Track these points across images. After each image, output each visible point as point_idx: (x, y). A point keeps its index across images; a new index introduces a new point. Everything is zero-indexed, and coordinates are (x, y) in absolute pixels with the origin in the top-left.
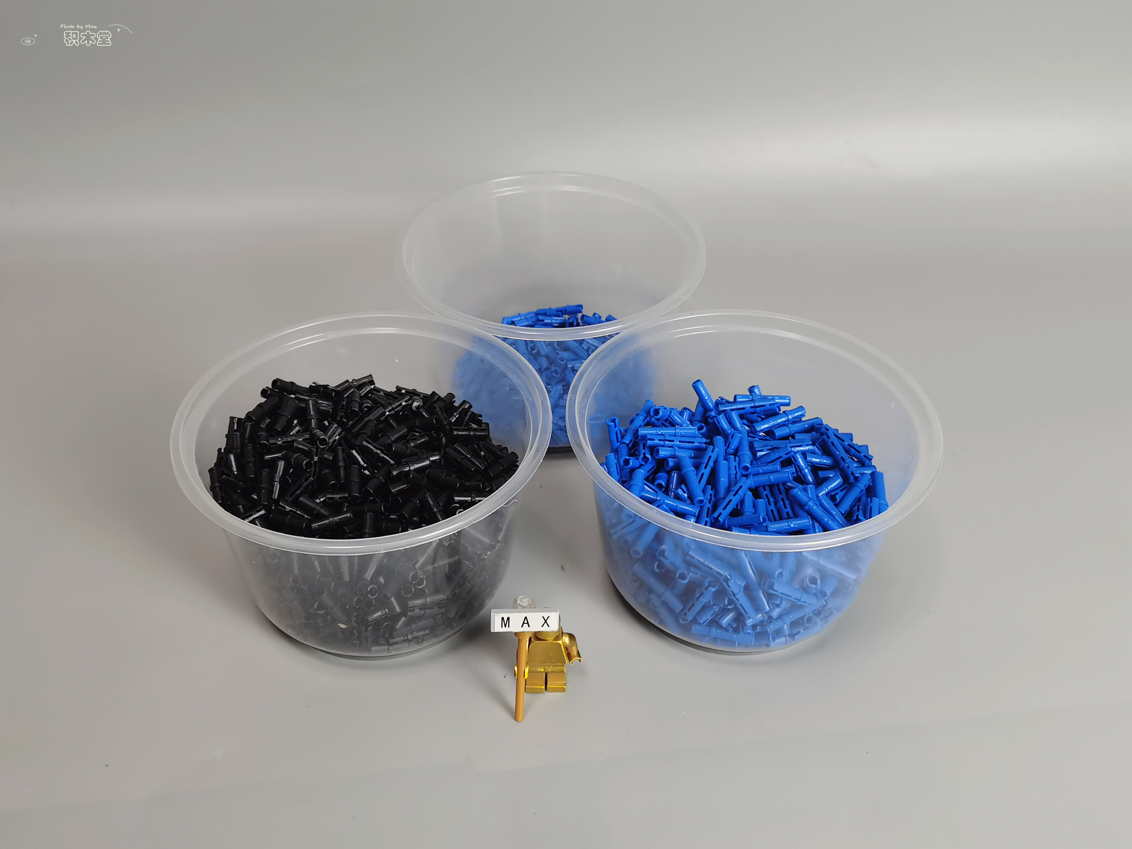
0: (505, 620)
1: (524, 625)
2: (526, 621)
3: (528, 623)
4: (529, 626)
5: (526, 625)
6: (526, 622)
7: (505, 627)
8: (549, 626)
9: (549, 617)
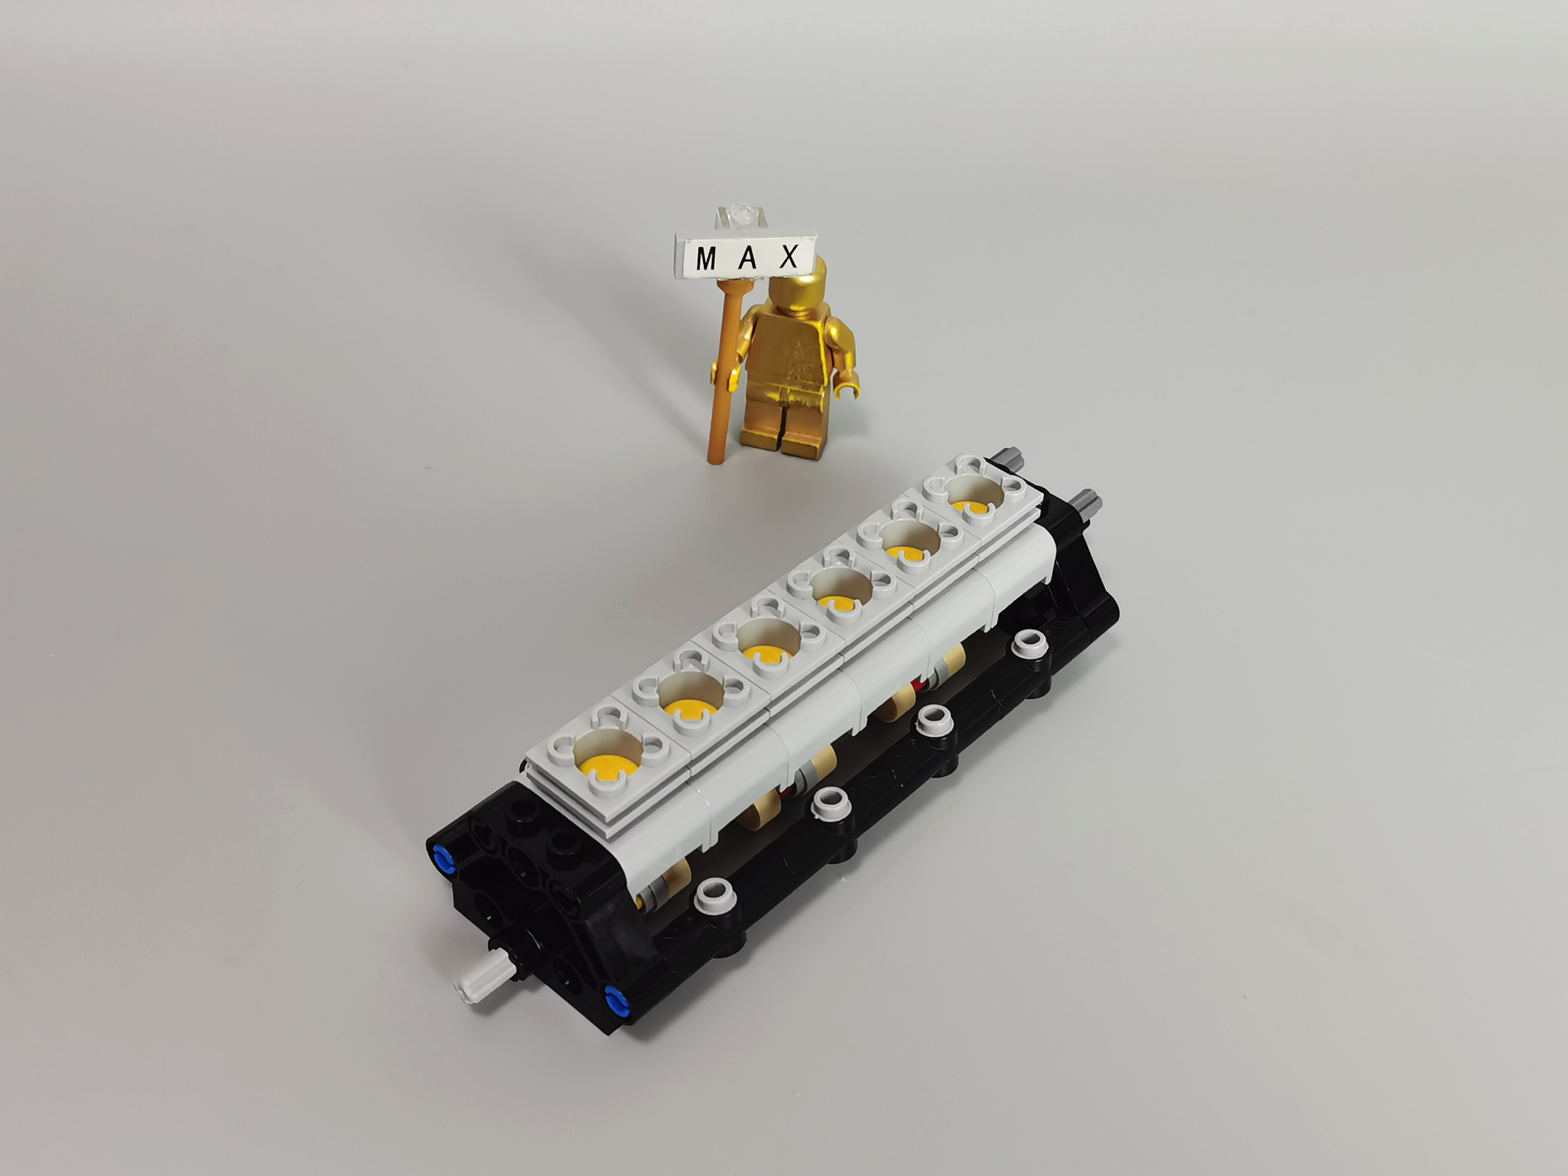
0: (707, 252)
1: (745, 263)
2: (749, 256)
3: (752, 260)
4: (754, 267)
5: (748, 265)
7: (705, 268)
8: (794, 266)
9: (796, 246)
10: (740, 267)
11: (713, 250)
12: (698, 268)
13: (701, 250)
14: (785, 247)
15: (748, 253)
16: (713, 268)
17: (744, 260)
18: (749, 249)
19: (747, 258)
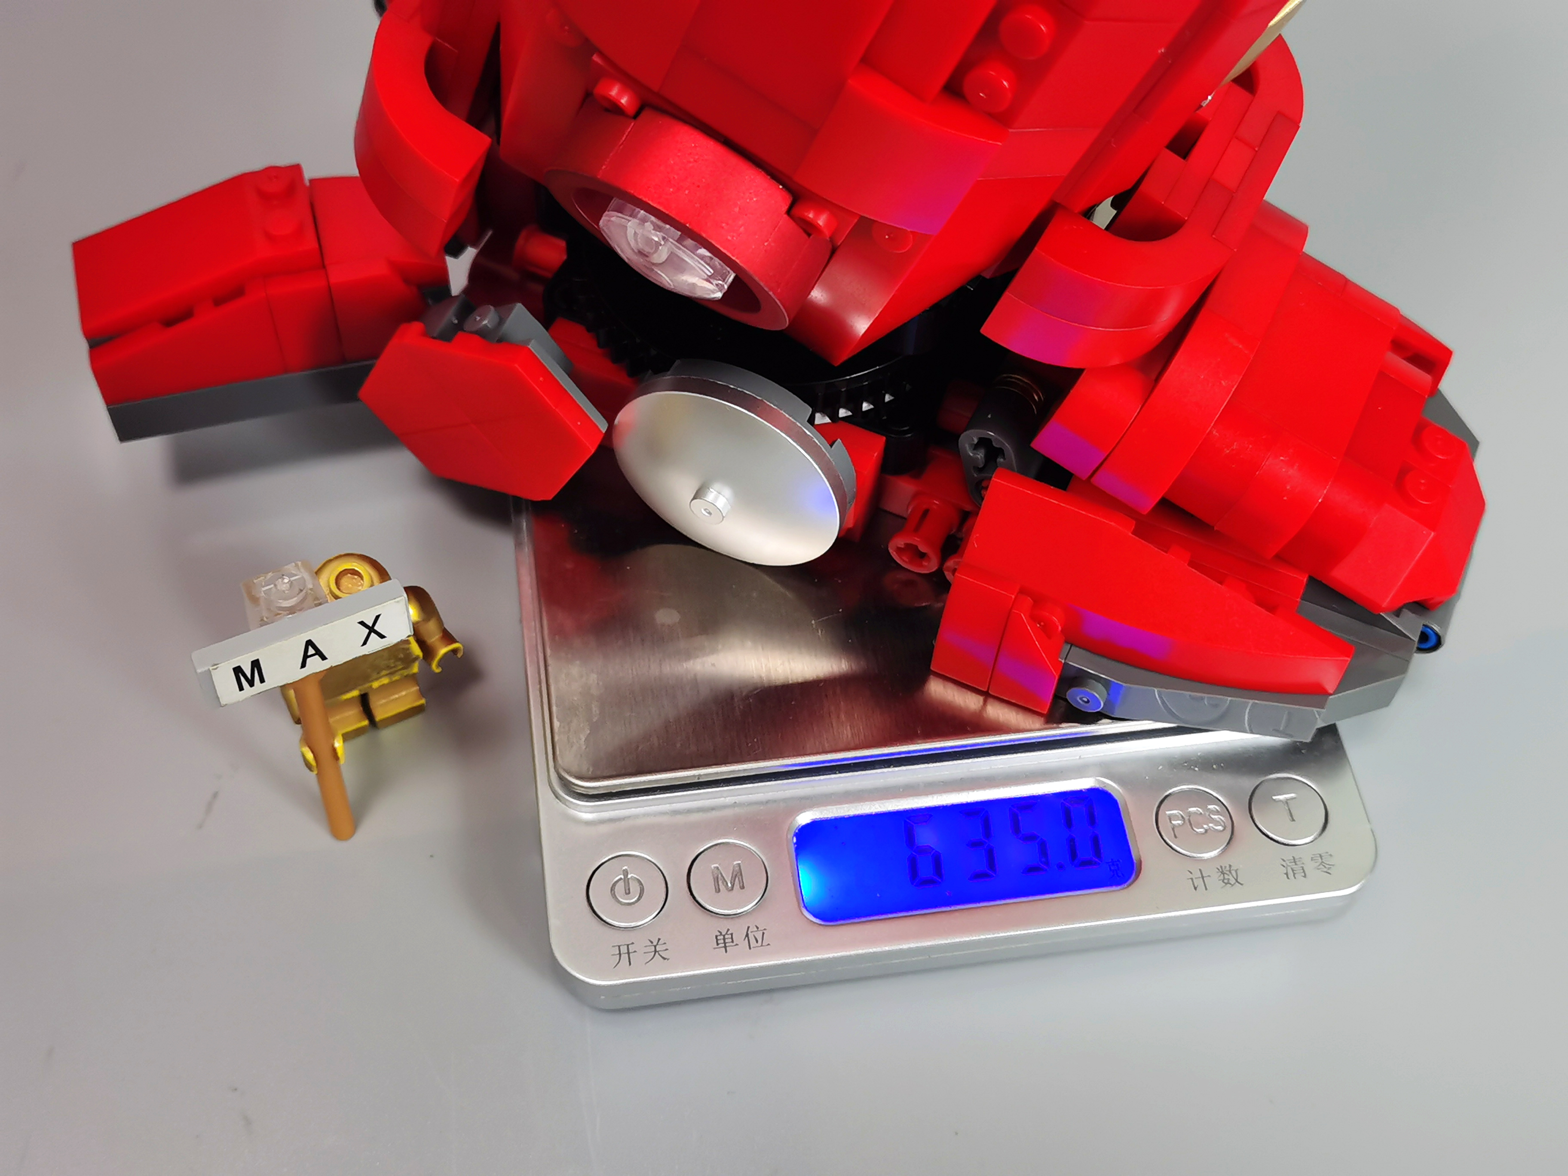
0: (248, 668)
1: (308, 660)
2: (311, 649)
3: (318, 653)
4: (324, 658)
5: (312, 660)
6: (311, 651)
7: (251, 683)
8: (381, 637)
9: (378, 617)
10: (303, 665)
11: (255, 664)
12: (241, 688)
13: (239, 669)
14: (362, 623)
15: (310, 648)
16: (262, 680)
17: (306, 657)
18: (309, 643)
19: (309, 654)
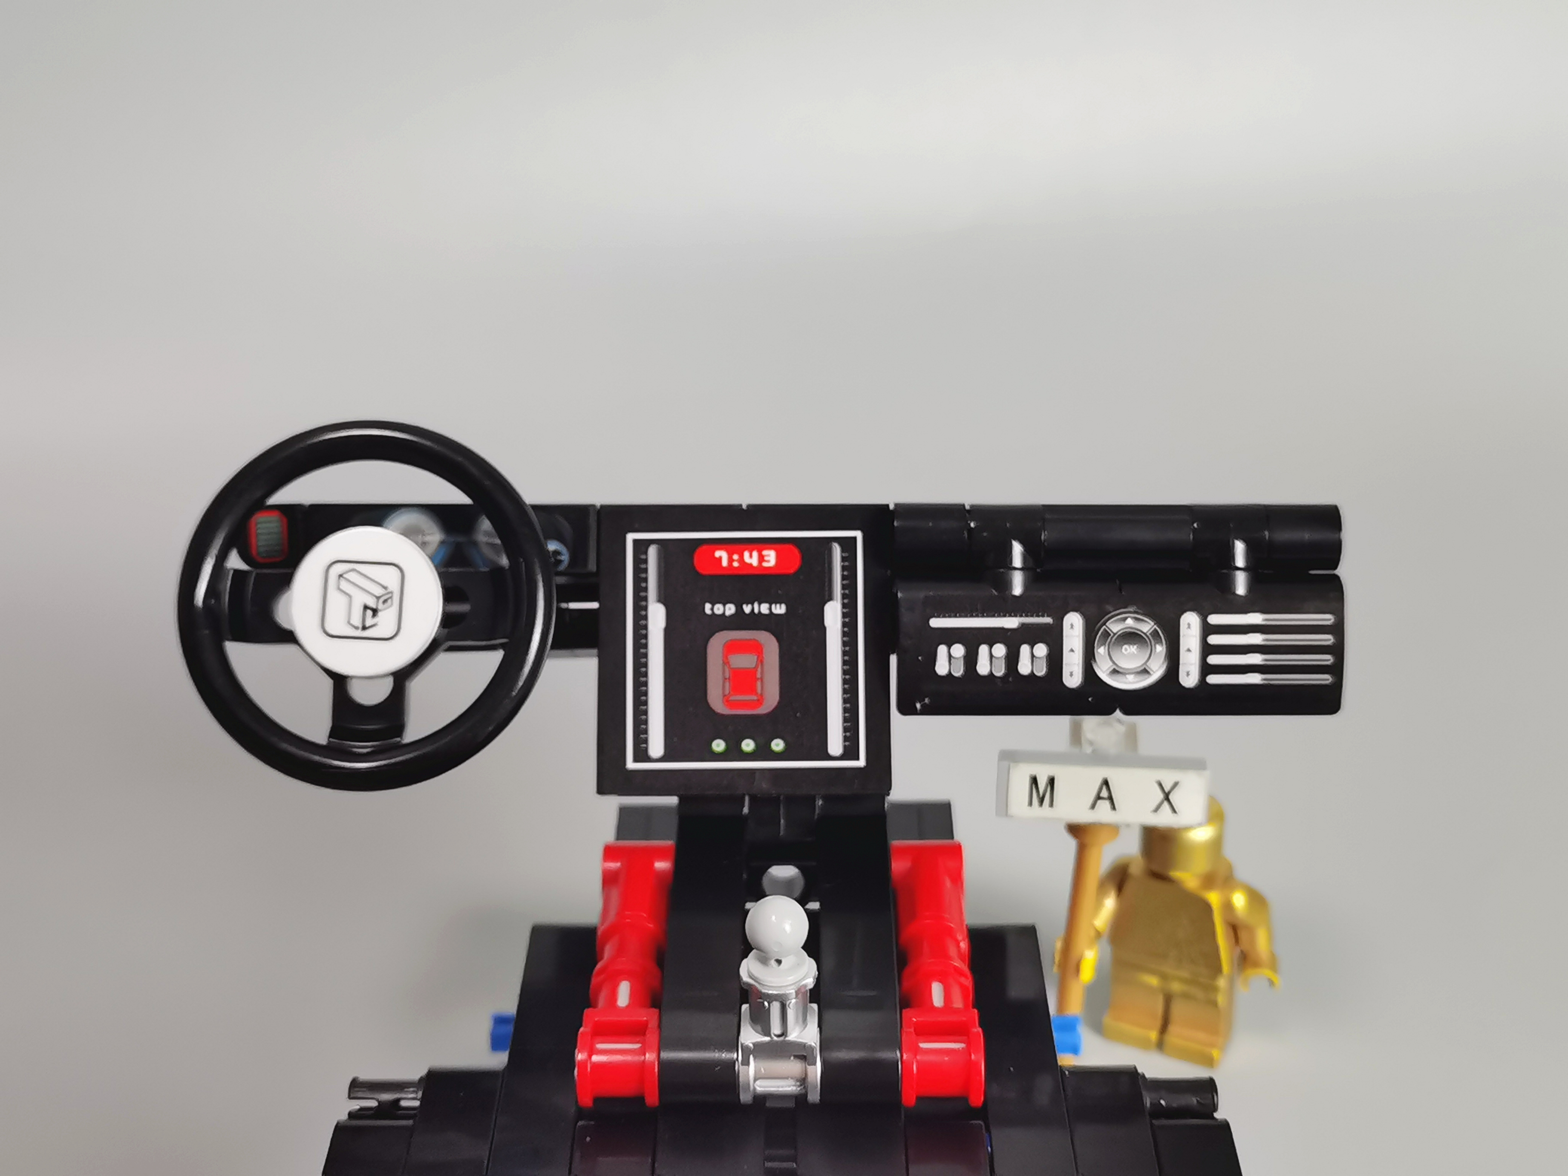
0: (1042, 783)
1: (1099, 802)
2: (1105, 791)
3: (1110, 798)
4: (1114, 808)
5: (1104, 805)
6: (1104, 793)
7: (1041, 804)
8: (1174, 811)
9: (1176, 784)
10: (1093, 806)
11: (1051, 781)
12: (1030, 804)
13: (1034, 781)
14: (1160, 786)
15: (1105, 788)
16: (1051, 804)
17: (1099, 797)
18: (1106, 783)
19: (1102, 795)
